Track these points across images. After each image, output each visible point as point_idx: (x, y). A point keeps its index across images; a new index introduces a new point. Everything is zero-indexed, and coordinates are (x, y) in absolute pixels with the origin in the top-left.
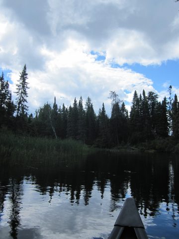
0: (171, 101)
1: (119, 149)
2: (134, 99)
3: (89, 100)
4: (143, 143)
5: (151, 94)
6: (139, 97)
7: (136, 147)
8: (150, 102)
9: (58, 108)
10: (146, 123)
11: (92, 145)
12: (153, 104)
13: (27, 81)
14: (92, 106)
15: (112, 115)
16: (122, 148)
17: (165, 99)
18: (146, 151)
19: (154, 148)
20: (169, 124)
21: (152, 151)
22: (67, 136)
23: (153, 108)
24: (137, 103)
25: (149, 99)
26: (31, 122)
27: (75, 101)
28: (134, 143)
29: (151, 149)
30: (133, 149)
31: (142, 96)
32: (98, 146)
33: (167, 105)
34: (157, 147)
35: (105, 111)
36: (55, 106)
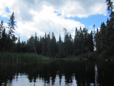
0: (95, 32)
1: (68, 58)
2: (76, 32)
3: (53, 33)
4: (81, 55)
5: (84, 29)
6: (78, 31)
7: (77, 57)
8: (84, 33)
9: (38, 38)
10: (82, 44)
11: (54, 57)
12: (86, 34)
13: (14, 21)
14: (54, 36)
15: (65, 41)
16: (70, 58)
17: (92, 32)
18: (83, 59)
19: (87, 57)
20: (94, 45)
21: (86, 59)
22: (42, 52)
23: (86, 36)
24: (77, 34)
25: (83, 32)
26: (24, 45)
27: (46, 34)
28: (76, 55)
29: (85, 58)
30: (76, 58)
31: (80, 30)
32: (58, 57)
33: (93, 35)
34: (88, 57)
35: (61, 39)
36: (36, 37)
